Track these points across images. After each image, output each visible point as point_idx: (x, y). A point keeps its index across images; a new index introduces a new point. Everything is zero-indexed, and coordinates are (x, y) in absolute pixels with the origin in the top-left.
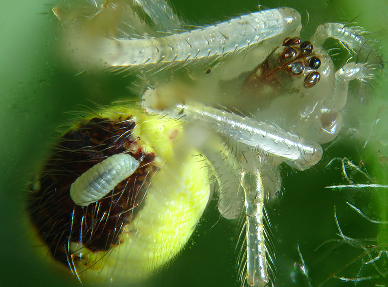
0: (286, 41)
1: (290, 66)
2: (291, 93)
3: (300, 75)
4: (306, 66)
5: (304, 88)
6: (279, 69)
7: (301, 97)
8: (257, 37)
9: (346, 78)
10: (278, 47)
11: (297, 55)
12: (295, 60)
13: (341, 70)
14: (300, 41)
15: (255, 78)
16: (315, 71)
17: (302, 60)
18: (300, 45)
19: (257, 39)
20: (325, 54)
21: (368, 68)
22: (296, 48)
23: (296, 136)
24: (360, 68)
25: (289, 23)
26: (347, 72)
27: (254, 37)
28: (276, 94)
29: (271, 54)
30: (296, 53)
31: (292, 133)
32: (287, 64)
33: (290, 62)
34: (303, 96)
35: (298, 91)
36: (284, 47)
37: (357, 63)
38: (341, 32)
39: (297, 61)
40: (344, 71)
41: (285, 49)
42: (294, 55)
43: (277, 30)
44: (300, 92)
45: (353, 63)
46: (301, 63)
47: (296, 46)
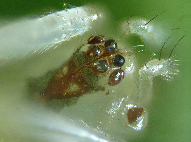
0: (91, 40)
1: (95, 64)
2: (97, 90)
3: (104, 73)
4: (110, 64)
5: (109, 86)
6: (84, 67)
7: (107, 94)
8: (64, 36)
9: (150, 75)
10: (83, 45)
11: (102, 53)
12: (99, 58)
13: (145, 67)
14: (104, 39)
15: (62, 76)
16: (119, 68)
17: (106, 58)
18: (104, 43)
19: (64, 38)
20: (129, 51)
21: (172, 64)
22: (100, 46)
23: (102, 132)
24: (164, 64)
25: (94, 21)
26: (151, 69)
27: (61, 35)
28: (82, 91)
29: (76, 52)
30: (101, 51)
31: (98, 130)
32: (92, 62)
33: (95, 60)
34: (108, 93)
35: (103, 89)
36: (89, 45)
37: (160, 60)
38: (144, 29)
39: (102, 59)
40: (147, 68)
41: (90, 47)
42: (99, 53)
43: (83, 28)
44: (106, 90)
45: (156, 60)
46: (105, 61)
47: (100, 44)
